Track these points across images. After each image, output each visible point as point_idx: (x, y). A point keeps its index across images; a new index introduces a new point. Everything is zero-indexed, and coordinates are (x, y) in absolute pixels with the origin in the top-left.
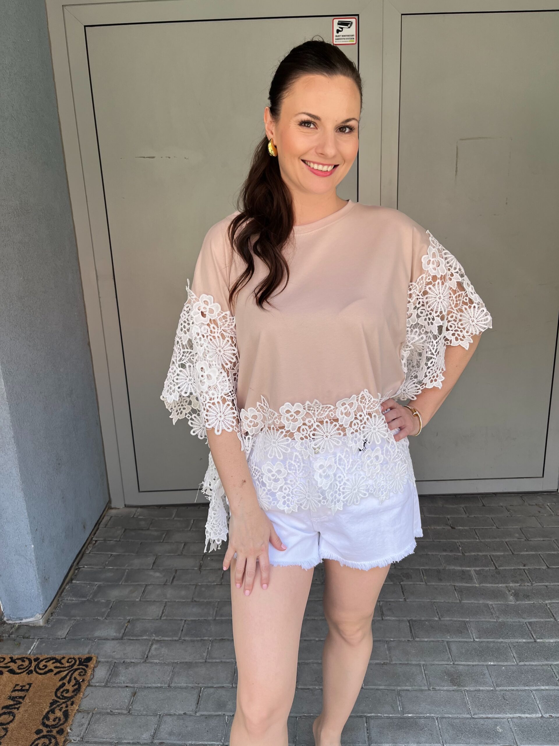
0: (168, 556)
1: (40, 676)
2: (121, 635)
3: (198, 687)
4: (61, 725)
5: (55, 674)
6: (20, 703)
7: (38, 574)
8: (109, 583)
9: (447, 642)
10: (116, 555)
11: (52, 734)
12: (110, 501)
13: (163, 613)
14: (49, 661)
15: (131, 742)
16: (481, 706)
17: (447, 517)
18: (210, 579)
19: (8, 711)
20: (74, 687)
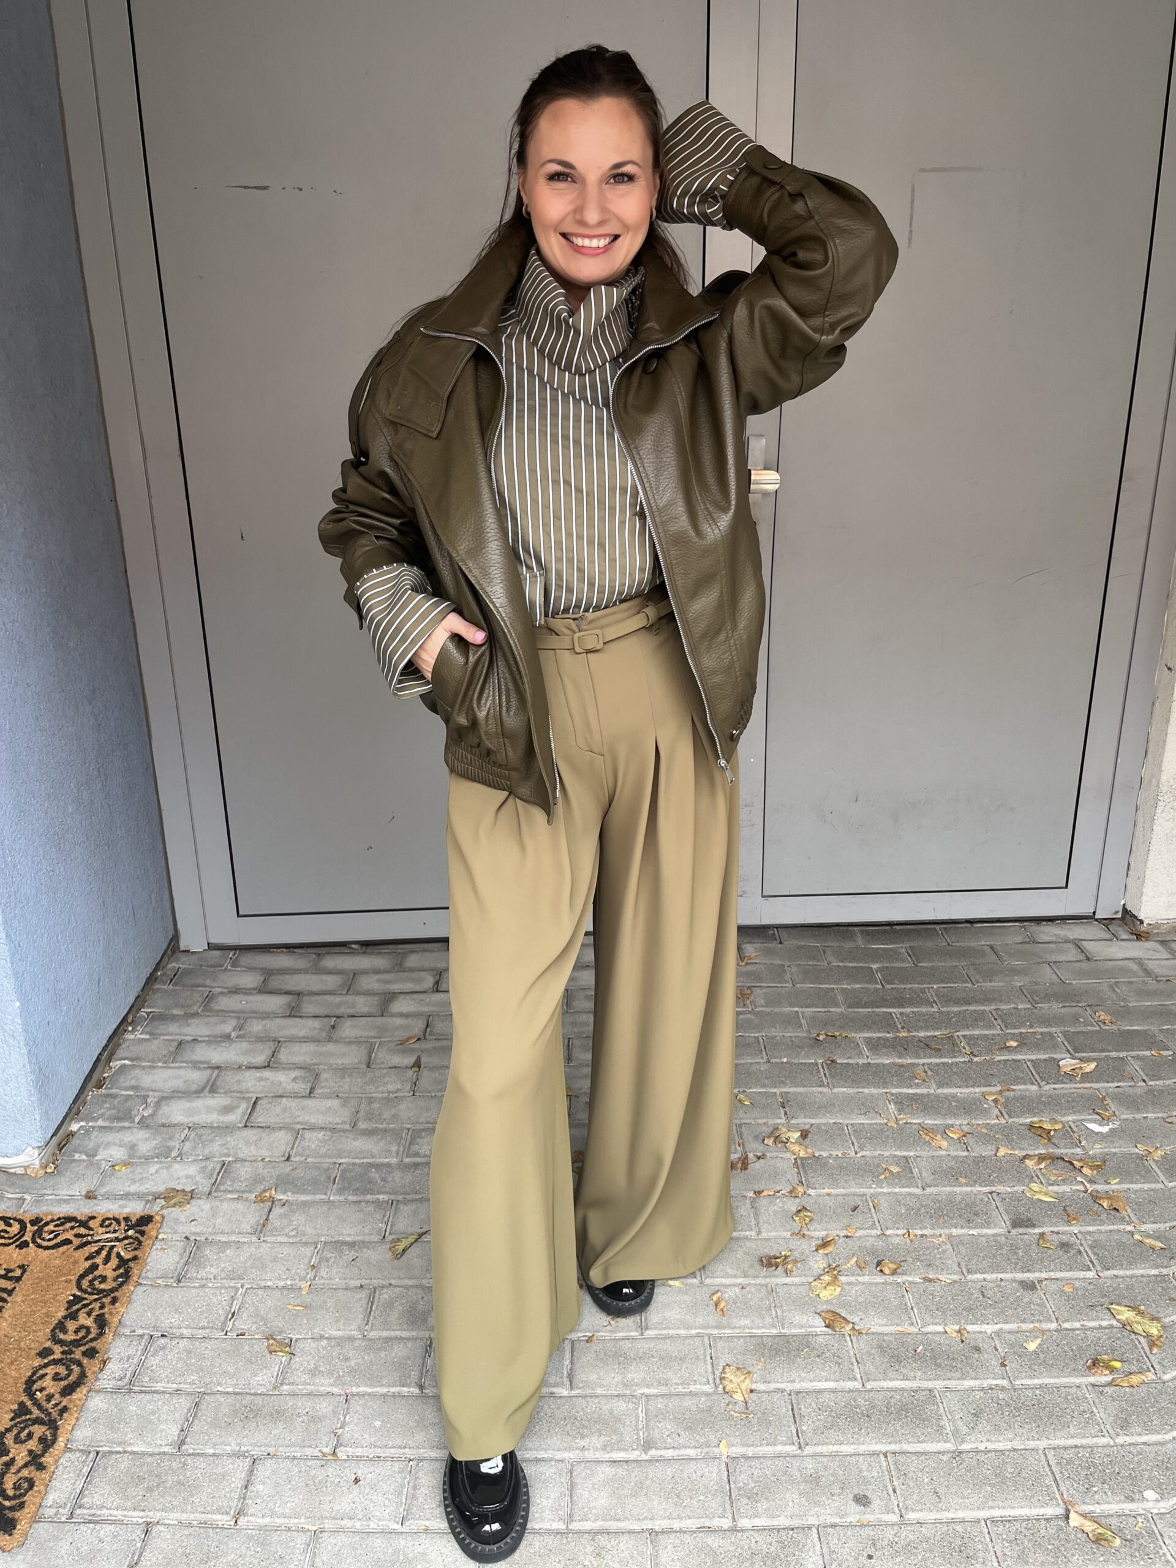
1: (45, 1252)
2: (206, 1189)
3: (370, 1285)
4: (91, 1341)
7: (29, 1062)
9: (872, 1195)
10: (192, 1040)
12: (176, 937)
13: (292, 1149)
14: (63, 1224)
15: (230, 1390)
16: (937, 1310)
17: (874, 966)
18: (391, 1087)
20: (117, 1272)
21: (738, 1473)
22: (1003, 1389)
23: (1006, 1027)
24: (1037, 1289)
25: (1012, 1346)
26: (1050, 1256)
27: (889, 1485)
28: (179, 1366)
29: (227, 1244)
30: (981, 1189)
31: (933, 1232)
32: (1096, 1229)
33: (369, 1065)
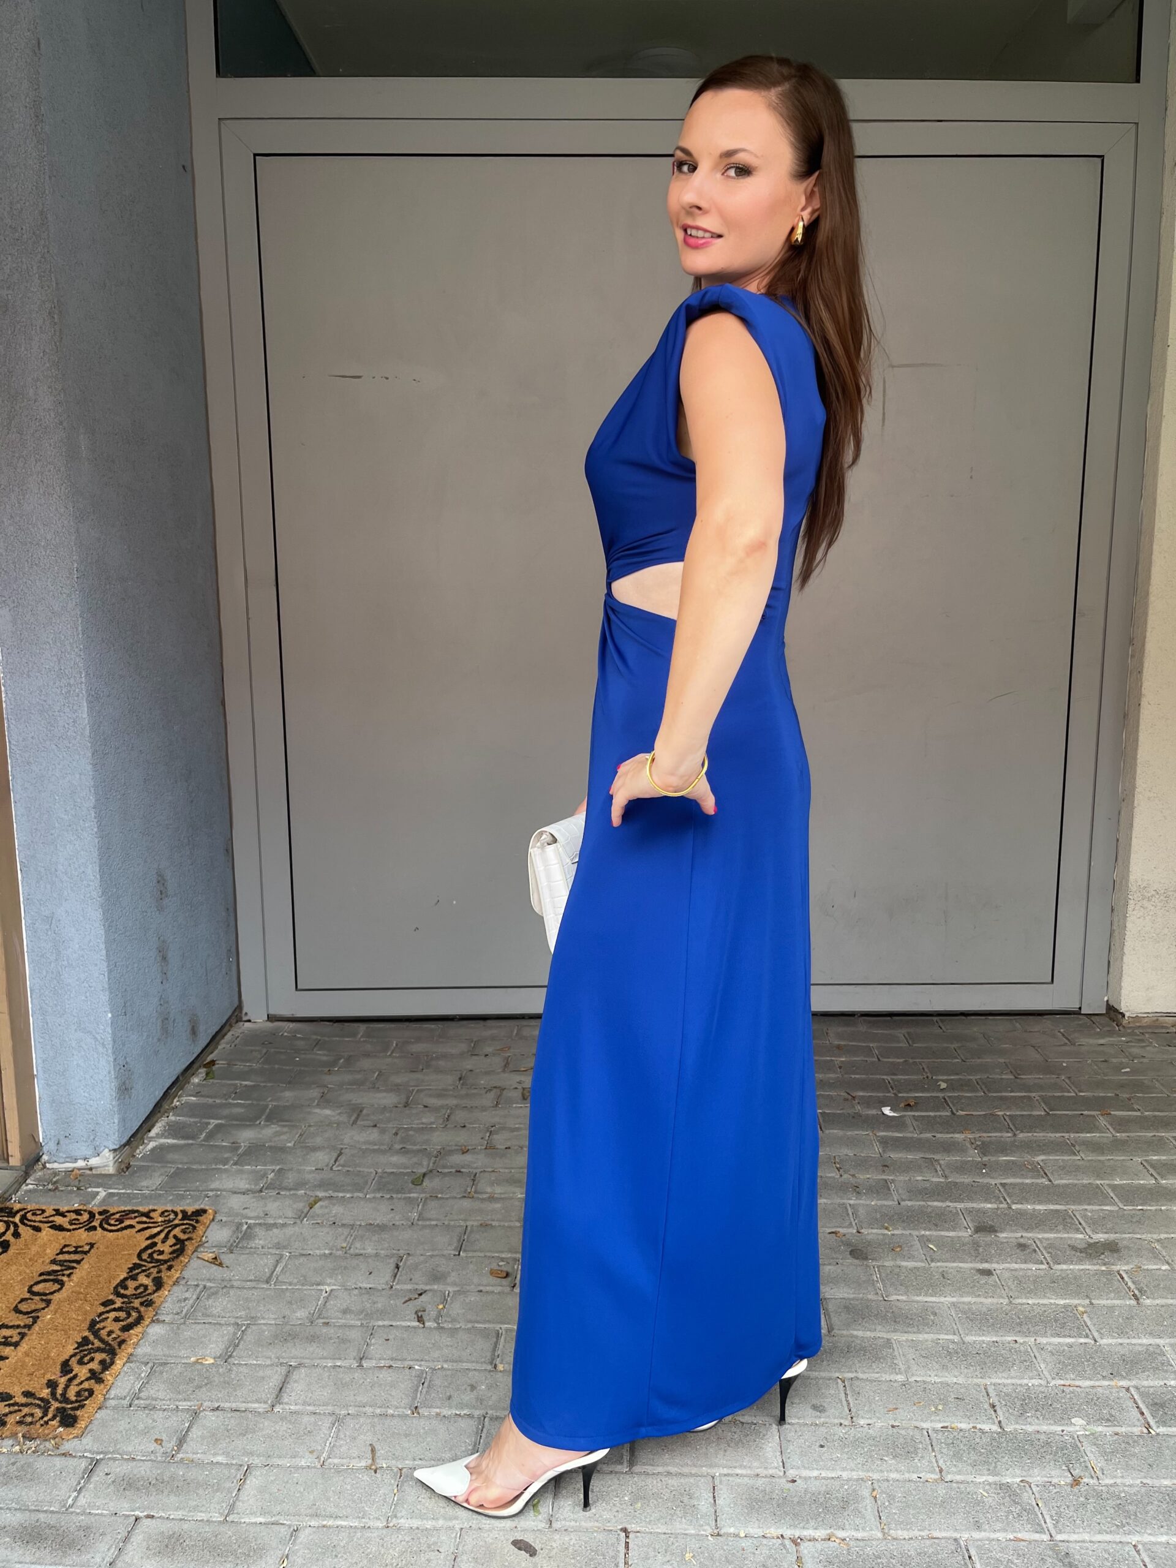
0: (347, 1089)
1: (112, 1233)
2: (258, 1188)
4: (148, 1294)
5: (139, 1231)
6: (74, 1268)
8: (235, 1123)
9: (850, 1205)
10: (251, 1086)
11: (132, 1305)
12: (240, 1007)
13: (335, 1162)
14: (127, 1214)
15: (273, 1322)
16: (901, 1285)
17: (871, 1045)
18: (424, 1120)
19: (51, 1277)
20: (174, 1248)
22: (954, 1342)
23: (989, 1091)
24: (993, 1275)
25: (965, 1313)
26: (1008, 1253)
27: (844, 1399)
28: (229, 1306)
29: (275, 1225)
30: (948, 1203)
31: (904, 1232)
32: (1052, 1236)
33: (406, 1105)
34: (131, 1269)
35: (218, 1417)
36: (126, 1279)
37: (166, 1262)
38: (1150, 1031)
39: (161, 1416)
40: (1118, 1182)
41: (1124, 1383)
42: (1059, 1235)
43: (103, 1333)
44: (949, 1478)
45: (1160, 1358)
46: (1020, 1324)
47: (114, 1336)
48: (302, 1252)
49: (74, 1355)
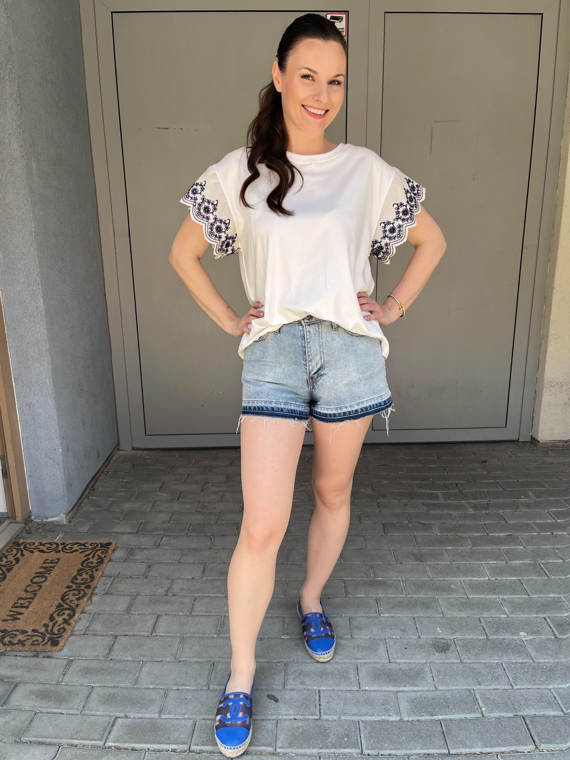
0: (173, 483)
1: (67, 554)
2: (135, 531)
3: (204, 562)
4: (88, 583)
5: (81, 553)
6: (51, 570)
7: (64, 476)
8: (122, 500)
9: (414, 536)
10: (126, 481)
11: (81, 588)
12: (118, 444)
13: (171, 518)
14: (74, 545)
16: (439, 573)
17: (420, 458)
18: (211, 498)
19: (41, 575)
20: (99, 560)
21: (353, 622)
22: (463, 598)
23: (476, 480)
25: (469, 585)
27: (415, 626)
28: (127, 587)
31: (439, 548)
32: (508, 547)
33: (202, 490)
34: (78, 571)
35: (127, 639)
36: (76, 575)
37: (95, 567)
38: (551, 449)
39: (100, 638)
40: (538, 521)
41: (543, 616)
42: (511, 547)
43: (68, 601)
44: (464, 661)
45: (559, 603)
46: (495, 589)
47: (73, 602)
48: (158, 561)
49: (56, 612)
